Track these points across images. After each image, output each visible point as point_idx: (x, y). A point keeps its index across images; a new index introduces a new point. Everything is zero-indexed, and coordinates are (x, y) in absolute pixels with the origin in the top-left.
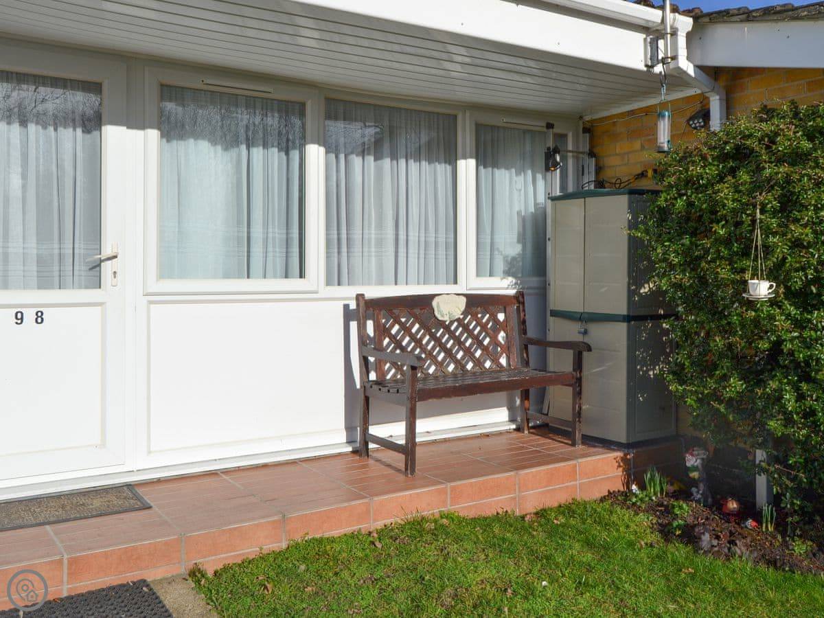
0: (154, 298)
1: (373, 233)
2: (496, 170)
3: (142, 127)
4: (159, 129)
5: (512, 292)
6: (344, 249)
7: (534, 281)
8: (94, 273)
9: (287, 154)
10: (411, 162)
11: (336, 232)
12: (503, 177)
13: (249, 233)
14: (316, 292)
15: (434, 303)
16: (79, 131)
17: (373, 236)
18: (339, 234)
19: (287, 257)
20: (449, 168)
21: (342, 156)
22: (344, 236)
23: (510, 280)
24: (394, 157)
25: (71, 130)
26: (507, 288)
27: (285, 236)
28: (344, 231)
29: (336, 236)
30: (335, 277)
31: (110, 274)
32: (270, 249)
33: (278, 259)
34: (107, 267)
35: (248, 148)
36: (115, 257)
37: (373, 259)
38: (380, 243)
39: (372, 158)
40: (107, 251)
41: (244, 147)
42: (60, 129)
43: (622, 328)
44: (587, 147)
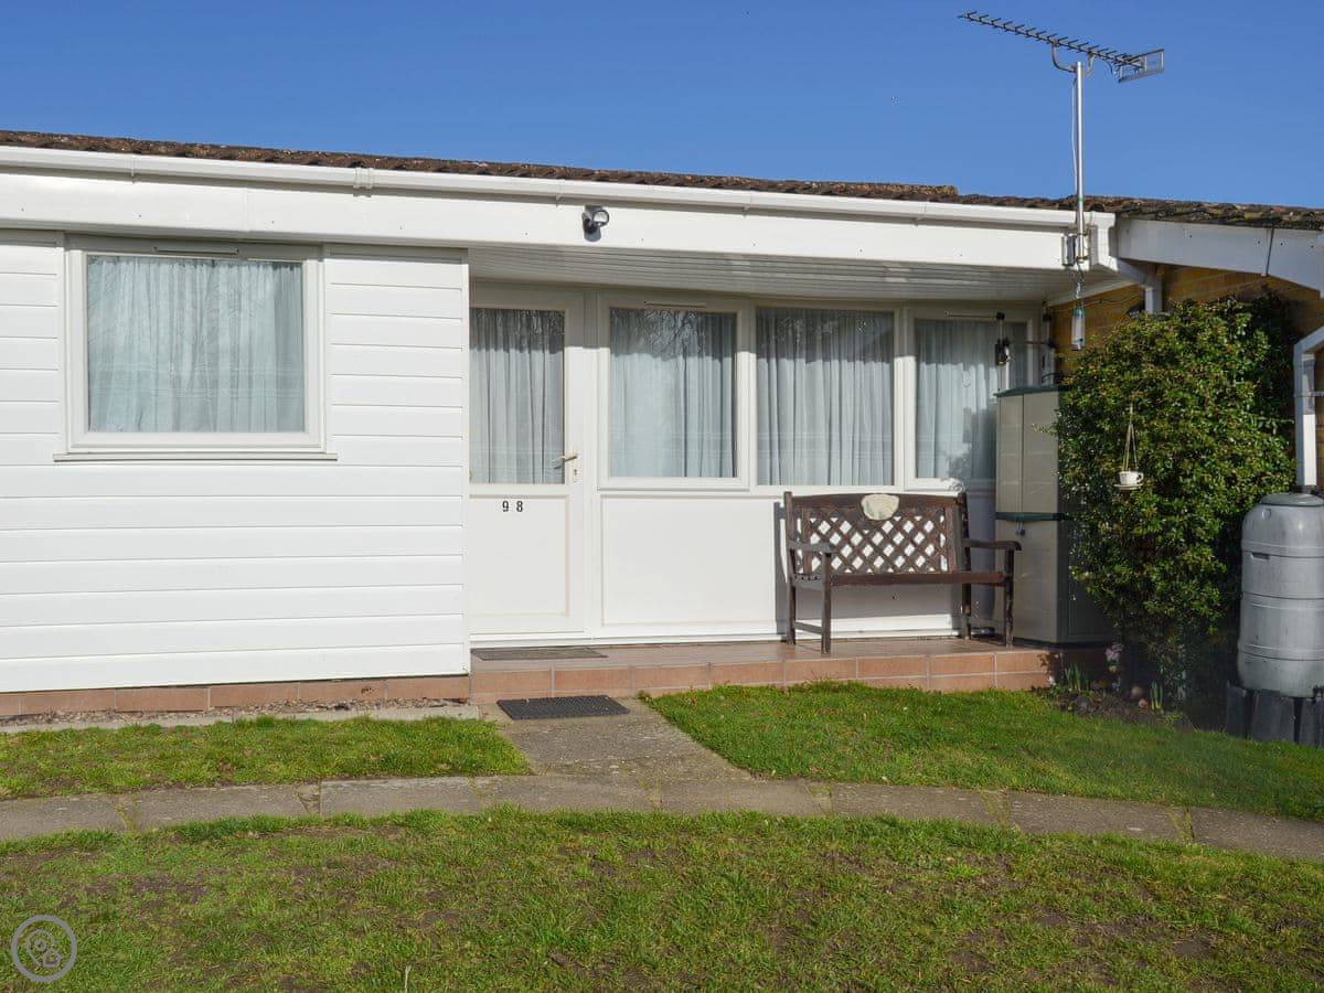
0: (606, 493)
1: (804, 435)
2: (940, 366)
3: (595, 346)
4: (609, 346)
5: (955, 494)
6: (776, 451)
7: (983, 483)
8: (559, 472)
9: (721, 361)
10: (844, 362)
11: (768, 434)
12: (950, 373)
13: (686, 435)
14: (748, 490)
15: (864, 503)
16: (547, 352)
17: (805, 437)
18: (771, 435)
19: (721, 458)
20: (886, 366)
21: (773, 361)
22: (776, 438)
23: (952, 481)
24: (826, 358)
25: (541, 352)
26: (949, 490)
27: (719, 438)
28: (775, 432)
29: (768, 438)
30: (765, 476)
31: (571, 472)
32: (705, 451)
33: (712, 460)
34: (569, 466)
35: (685, 357)
36: (575, 457)
37: (805, 460)
38: (813, 444)
39: (804, 361)
40: (569, 452)
41: (681, 358)
42: (534, 352)
43: (1053, 526)
44: (1047, 336)
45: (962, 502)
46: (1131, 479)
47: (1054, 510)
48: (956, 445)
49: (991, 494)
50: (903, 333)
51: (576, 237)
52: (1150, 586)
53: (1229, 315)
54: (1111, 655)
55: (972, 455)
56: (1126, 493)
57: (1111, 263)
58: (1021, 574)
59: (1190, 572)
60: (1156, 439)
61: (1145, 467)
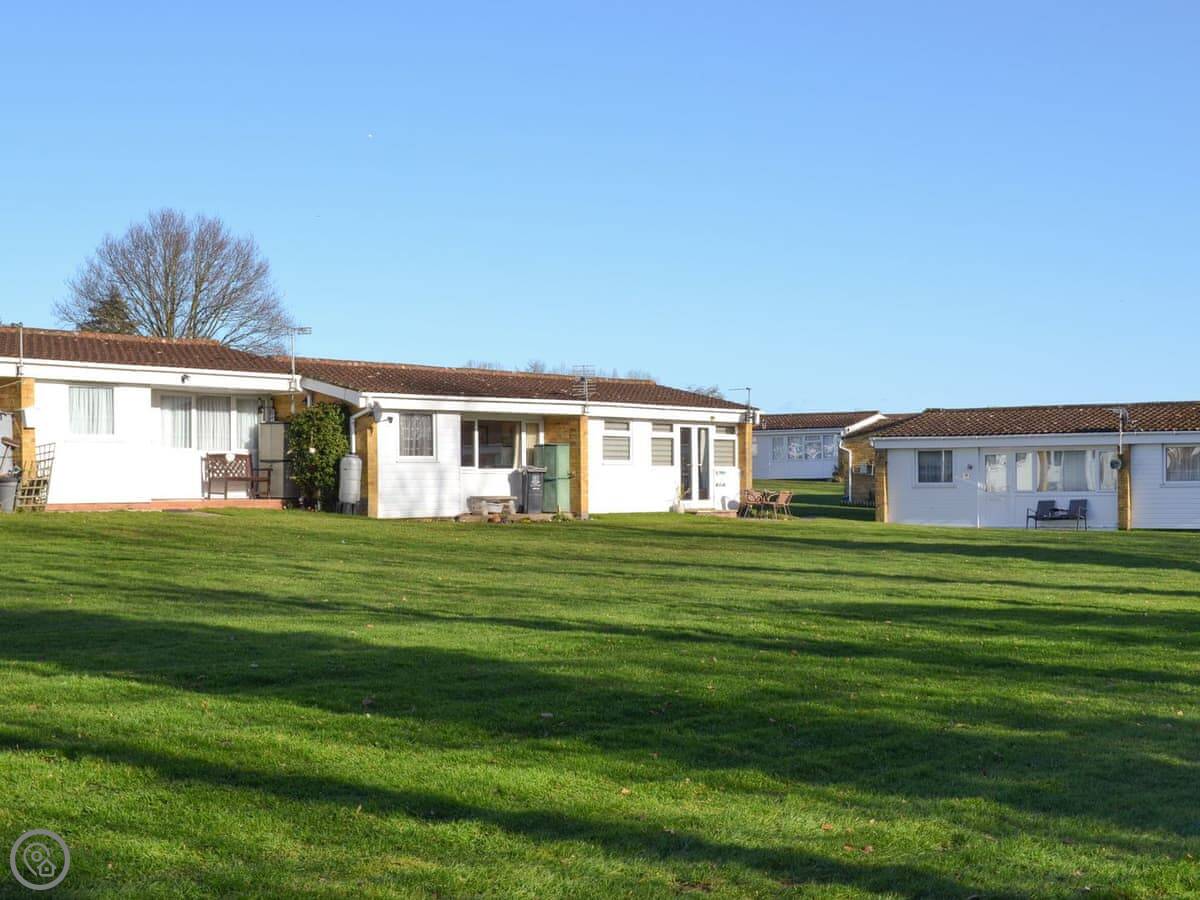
1: (207, 435)
2: (243, 414)
5: (249, 454)
6: (201, 439)
7: (255, 451)
9: (187, 412)
10: (218, 412)
12: (245, 416)
13: (177, 435)
14: (194, 452)
15: (226, 457)
19: (186, 442)
20: (229, 414)
21: (200, 412)
22: (201, 435)
23: (247, 450)
24: (213, 411)
26: (247, 453)
27: (186, 436)
32: (182, 440)
33: (184, 443)
35: (178, 411)
37: (207, 443)
38: (210, 437)
39: (207, 412)
43: (282, 464)
44: (271, 405)
45: (250, 456)
46: (312, 450)
47: (282, 458)
48: (246, 438)
49: (257, 454)
50: (233, 403)
51: (179, 383)
52: (316, 477)
53: (336, 409)
54: (301, 500)
55: (250, 442)
56: (311, 454)
57: (300, 389)
58: (272, 478)
59: (327, 474)
60: (319, 440)
61: (316, 447)
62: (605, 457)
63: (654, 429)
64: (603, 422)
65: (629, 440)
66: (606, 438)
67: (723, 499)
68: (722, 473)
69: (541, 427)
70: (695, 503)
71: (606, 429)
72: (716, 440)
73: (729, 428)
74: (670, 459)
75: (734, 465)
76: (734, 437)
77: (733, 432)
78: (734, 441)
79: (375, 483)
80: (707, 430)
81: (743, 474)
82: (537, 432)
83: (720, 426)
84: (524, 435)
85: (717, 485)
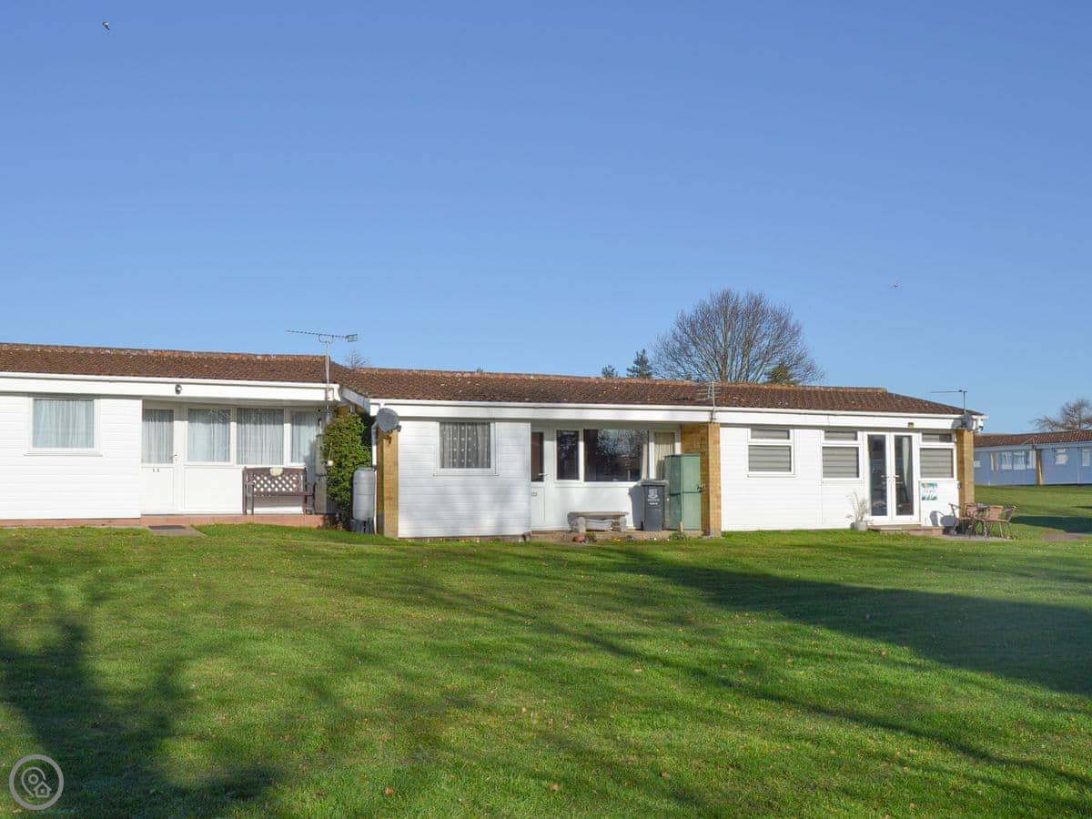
0: (186, 467)
1: (253, 450)
2: (300, 426)
3: (183, 420)
4: (188, 420)
6: (244, 453)
7: (312, 464)
8: (171, 460)
9: (225, 425)
10: (267, 425)
12: (304, 428)
13: (214, 449)
14: (234, 466)
15: (272, 470)
16: (168, 422)
19: (225, 456)
20: (281, 426)
21: (243, 425)
22: (244, 449)
23: (303, 464)
24: (261, 424)
26: (301, 467)
27: (225, 449)
29: (241, 449)
30: (239, 461)
31: (175, 459)
32: (219, 454)
33: (222, 457)
35: (213, 424)
36: (176, 455)
37: (253, 455)
38: (256, 451)
42: (163, 422)
45: (304, 470)
46: (330, 463)
49: (313, 468)
51: (173, 393)
54: (337, 516)
56: (330, 467)
57: (339, 399)
59: (344, 489)
60: (335, 452)
61: (333, 459)
62: (751, 469)
63: (826, 438)
64: (749, 430)
65: (790, 450)
66: (751, 447)
67: (933, 515)
68: (931, 485)
69: (678, 436)
70: (892, 519)
71: (753, 437)
72: (922, 449)
73: (945, 436)
74: (855, 470)
75: (952, 476)
76: (951, 445)
77: (950, 441)
78: (951, 450)
79: (395, 499)
80: (910, 437)
81: (961, 486)
82: (673, 443)
83: (928, 433)
84: (652, 445)
85: (923, 499)
